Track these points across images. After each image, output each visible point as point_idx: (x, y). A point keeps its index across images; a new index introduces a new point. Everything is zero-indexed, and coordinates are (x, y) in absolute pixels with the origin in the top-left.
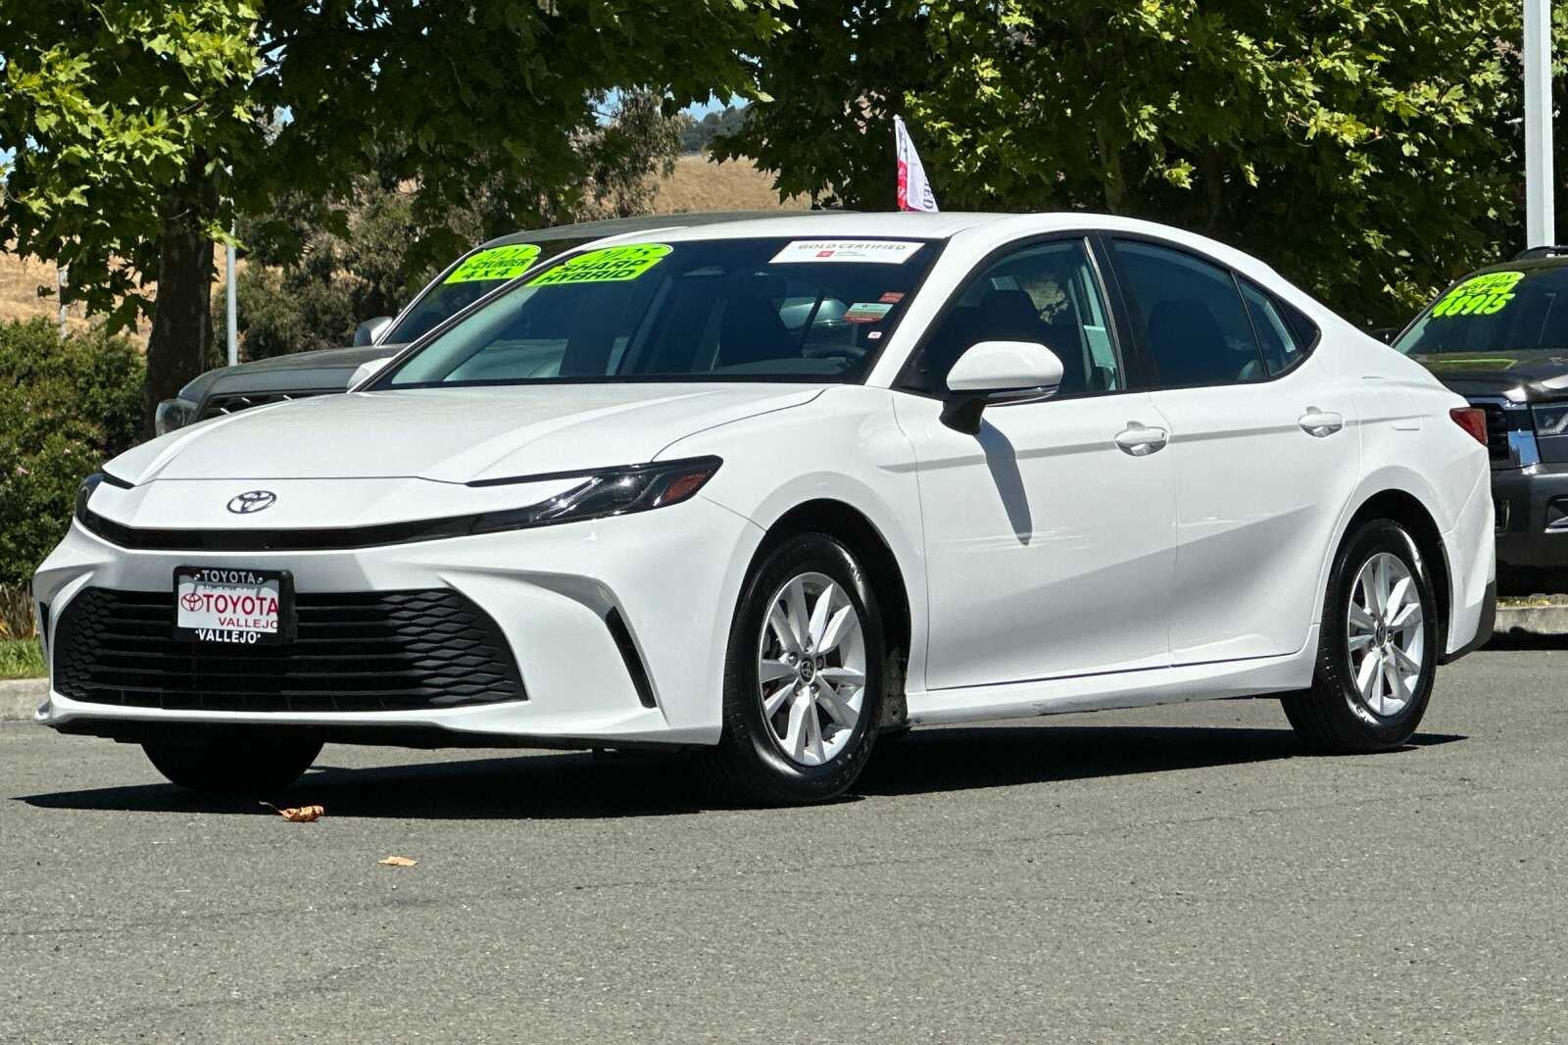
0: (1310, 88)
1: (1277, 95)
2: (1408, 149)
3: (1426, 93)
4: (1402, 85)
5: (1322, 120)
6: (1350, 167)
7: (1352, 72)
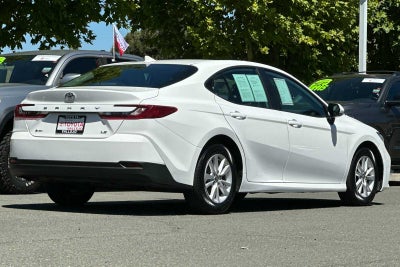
0: (301, 31)
1: (291, 32)
2: (329, 48)
3: (333, 33)
4: (327, 30)
5: (303, 38)
6: (313, 53)
7: (313, 26)
